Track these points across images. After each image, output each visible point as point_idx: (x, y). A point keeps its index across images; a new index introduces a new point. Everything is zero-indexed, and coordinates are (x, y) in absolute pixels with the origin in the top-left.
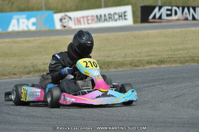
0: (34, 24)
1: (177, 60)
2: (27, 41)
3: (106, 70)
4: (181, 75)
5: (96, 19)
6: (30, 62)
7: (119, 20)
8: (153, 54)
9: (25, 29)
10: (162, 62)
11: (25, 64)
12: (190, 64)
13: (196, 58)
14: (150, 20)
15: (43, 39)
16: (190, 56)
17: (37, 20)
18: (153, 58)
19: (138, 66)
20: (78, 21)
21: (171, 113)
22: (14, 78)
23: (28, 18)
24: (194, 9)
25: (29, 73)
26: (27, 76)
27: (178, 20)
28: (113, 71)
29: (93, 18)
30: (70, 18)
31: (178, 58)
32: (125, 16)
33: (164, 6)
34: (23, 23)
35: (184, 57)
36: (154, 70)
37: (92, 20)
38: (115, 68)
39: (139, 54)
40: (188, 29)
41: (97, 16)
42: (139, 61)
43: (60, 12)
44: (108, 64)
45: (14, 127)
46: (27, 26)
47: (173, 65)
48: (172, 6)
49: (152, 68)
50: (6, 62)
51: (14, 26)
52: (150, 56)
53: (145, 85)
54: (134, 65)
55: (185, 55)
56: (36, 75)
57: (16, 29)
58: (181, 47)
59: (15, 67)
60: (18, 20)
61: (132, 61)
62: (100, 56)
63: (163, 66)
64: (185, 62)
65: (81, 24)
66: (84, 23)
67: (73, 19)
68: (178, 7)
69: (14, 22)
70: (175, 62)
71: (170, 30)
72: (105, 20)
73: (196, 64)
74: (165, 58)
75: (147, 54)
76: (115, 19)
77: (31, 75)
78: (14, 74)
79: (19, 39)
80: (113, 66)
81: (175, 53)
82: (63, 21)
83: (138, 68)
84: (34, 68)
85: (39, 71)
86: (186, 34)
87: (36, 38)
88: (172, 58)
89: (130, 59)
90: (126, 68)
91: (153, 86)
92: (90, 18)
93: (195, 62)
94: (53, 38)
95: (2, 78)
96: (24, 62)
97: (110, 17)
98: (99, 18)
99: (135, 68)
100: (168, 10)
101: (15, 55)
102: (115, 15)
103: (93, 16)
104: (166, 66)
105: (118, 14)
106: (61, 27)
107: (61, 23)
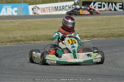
0: (16, 11)
1: (103, 36)
2: (11, 22)
4: (105, 45)
5: (54, 9)
6: (12, 35)
7: (69, 10)
8: (89, 31)
10: (94, 37)
11: (9, 37)
12: (111, 38)
13: (115, 35)
16: (111, 33)
17: (18, 9)
18: (88, 34)
20: (44, 10)
22: (2, 45)
23: (12, 8)
24: (115, 4)
25: (11, 42)
26: (10, 44)
27: (105, 10)
30: (38, 8)
31: (104, 34)
33: (97, 2)
34: (10, 11)
35: (107, 34)
37: (52, 9)
39: (80, 31)
40: (111, 16)
41: (55, 7)
46: (12, 13)
47: (101, 39)
48: (102, 2)
51: (3, 12)
52: (87, 33)
55: (108, 33)
56: (15, 43)
57: (5, 14)
58: (106, 27)
59: (3, 38)
60: (6, 9)
63: (94, 39)
64: (108, 37)
65: (45, 12)
66: (47, 12)
67: (40, 9)
68: (106, 3)
69: (4, 10)
70: (102, 37)
71: (100, 17)
72: (60, 10)
73: (115, 38)
74: (96, 34)
75: (85, 32)
76: (67, 9)
77: (13, 43)
78: (2, 42)
79: (7, 21)
81: (102, 31)
82: (34, 10)
84: (14, 39)
85: (17, 41)
86: (110, 20)
88: (100, 34)
92: (50, 8)
93: (114, 37)
94: (27, 20)
96: (8, 35)
97: (64, 8)
98: (56, 9)
100: (99, 4)
101: (3, 30)
102: (66, 7)
103: (53, 7)
104: (96, 39)
105: (68, 6)
106: (33, 13)
107: (33, 11)
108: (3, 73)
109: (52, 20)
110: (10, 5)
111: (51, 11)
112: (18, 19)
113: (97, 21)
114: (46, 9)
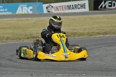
0: (31, 10)
1: (114, 33)
2: (27, 20)
3: (73, 38)
5: (67, 8)
6: (29, 32)
7: (81, 8)
9: (26, 13)
10: (106, 33)
11: (26, 33)
14: (99, 9)
15: (37, 19)
17: (33, 8)
18: (101, 31)
19: (92, 36)
20: (57, 9)
21: (111, 63)
22: (20, 41)
23: (28, 7)
25: (28, 38)
26: (27, 40)
27: (115, 9)
28: (77, 38)
29: (66, 7)
30: (52, 7)
31: (115, 31)
32: (84, 6)
33: (107, 1)
34: (25, 9)
36: (101, 38)
37: (65, 8)
38: (78, 36)
39: (93, 28)
41: (68, 6)
42: (93, 33)
43: (47, 3)
44: (75, 34)
45: (19, 70)
46: (27, 11)
47: (113, 35)
48: (112, 1)
49: (100, 37)
50: (15, 32)
51: (20, 11)
52: (99, 30)
53: (96, 47)
54: (90, 35)
57: (21, 12)
59: (20, 35)
60: (22, 8)
61: (88, 33)
62: (69, 29)
63: (106, 36)
65: (58, 10)
66: (60, 10)
67: (54, 7)
69: (20, 8)
71: (111, 15)
72: (72, 8)
74: (108, 31)
75: (97, 29)
76: (79, 8)
77: (29, 40)
78: (20, 39)
79: (23, 19)
80: (77, 35)
81: (113, 28)
82: (48, 8)
83: (92, 37)
84: (31, 36)
85: (34, 37)
87: (32, 18)
88: (112, 31)
89: (87, 31)
90: (84, 37)
91: (100, 47)
92: (64, 7)
94: (42, 18)
95: (13, 41)
96: (25, 32)
97: (76, 7)
98: (69, 7)
99: (90, 37)
100: (109, 3)
101: (20, 28)
102: (79, 5)
103: (66, 6)
104: (108, 36)
105: (80, 5)
106: (47, 12)
107: (47, 10)
108: (22, 68)
109: (66, 18)
110: (26, 4)
111: (64, 9)
112: (33, 17)
113: (108, 19)
114: (59, 8)
